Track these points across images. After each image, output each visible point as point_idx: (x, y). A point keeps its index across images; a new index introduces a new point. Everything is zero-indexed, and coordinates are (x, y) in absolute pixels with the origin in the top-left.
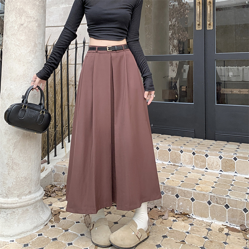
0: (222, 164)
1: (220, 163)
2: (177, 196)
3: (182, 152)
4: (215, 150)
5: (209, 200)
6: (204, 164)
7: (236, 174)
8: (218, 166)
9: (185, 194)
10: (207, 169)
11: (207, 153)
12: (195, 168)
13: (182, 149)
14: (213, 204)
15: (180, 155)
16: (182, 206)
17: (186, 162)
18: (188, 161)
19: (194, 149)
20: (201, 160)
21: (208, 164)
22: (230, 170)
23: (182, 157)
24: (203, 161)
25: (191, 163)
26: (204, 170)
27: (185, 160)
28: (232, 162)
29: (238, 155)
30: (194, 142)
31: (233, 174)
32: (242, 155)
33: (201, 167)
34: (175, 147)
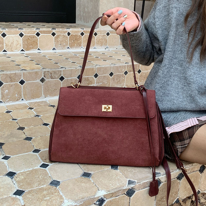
1: (21, 42)
5: (43, 77)
7: (39, 51)
11: (4, 31)
14: (46, 80)
26: (3, 52)
29: (41, 29)
32: (45, 29)
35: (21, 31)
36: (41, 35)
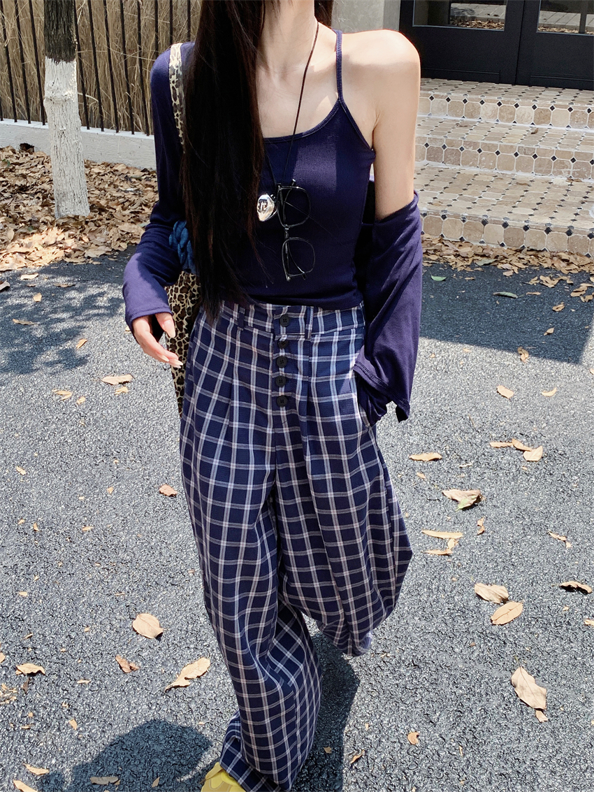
0: (535, 115)
1: (533, 115)
2: (480, 151)
3: (482, 102)
4: (528, 98)
5: (517, 151)
6: (512, 116)
7: (550, 127)
8: (530, 118)
9: (489, 147)
10: (515, 122)
11: (517, 102)
12: (500, 123)
13: (483, 99)
14: (520, 155)
15: (480, 107)
16: (484, 161)
17: (488, 115)
18: (490, 114)
19: (500, 98)
20: (508, 112)
21: (517, 116)
22: (544, 123)
23: (481, 109)
24: (511, 113)
25: (494, 116)
26: (512, 124)
27: (486, 114)
28: (548, 112)
29: (556, 103)
30: (500, 89)
31: (548, 126)
32: (561, 103)
33: (508, 120)
34: (474, 97)
35: (535, 103)
36: (556, 109)
